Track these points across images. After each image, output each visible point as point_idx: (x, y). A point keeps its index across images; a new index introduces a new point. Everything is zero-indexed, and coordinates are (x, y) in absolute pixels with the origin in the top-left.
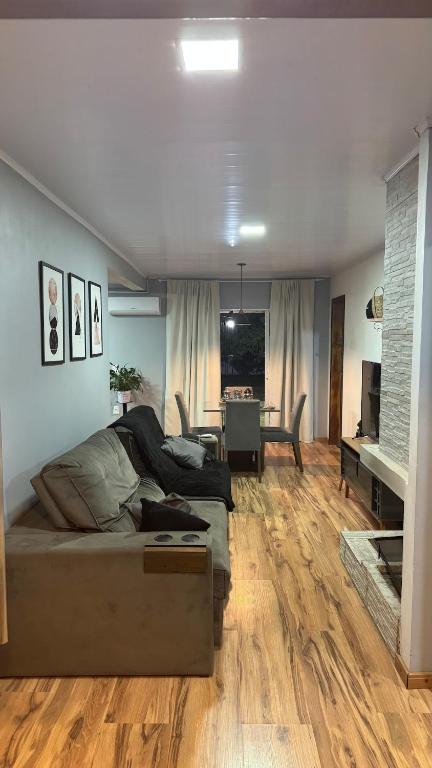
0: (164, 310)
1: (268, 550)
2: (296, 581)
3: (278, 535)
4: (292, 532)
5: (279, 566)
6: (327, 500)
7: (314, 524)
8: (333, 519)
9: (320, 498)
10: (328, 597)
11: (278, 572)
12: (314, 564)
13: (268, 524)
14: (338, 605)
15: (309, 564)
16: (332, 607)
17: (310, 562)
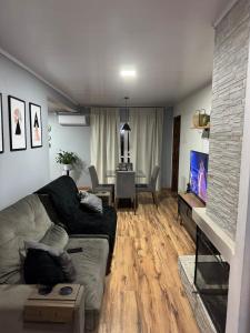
0: (88, 123)
1: (135, 265)
2: (150, 292)
3: (142, 253)
4: (149, 251)
5: (140, 278)
6: (170, 227)
7: (163, 244)
8: (174, 240)
9: (166, 225)
10: (170, 306)
11: (140, 283)
12: (162, 276)
13: (136, 244)
14: (176, 314)
15: (159, 277)
16: (173, 316)
17: (159, 275)
